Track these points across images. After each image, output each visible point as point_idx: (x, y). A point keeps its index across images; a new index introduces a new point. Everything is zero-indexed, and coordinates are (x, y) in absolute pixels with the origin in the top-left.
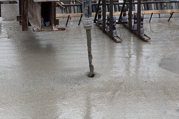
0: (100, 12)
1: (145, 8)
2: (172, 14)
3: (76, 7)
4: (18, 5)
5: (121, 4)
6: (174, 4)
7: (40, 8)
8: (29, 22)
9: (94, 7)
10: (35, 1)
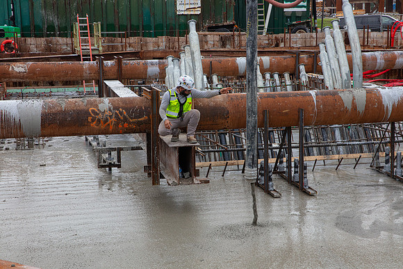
3: (217, 154)
4: (145, 151)
5: (276, 148)
6: (340, 148)
9: (240, 152)
10: (170, 145)
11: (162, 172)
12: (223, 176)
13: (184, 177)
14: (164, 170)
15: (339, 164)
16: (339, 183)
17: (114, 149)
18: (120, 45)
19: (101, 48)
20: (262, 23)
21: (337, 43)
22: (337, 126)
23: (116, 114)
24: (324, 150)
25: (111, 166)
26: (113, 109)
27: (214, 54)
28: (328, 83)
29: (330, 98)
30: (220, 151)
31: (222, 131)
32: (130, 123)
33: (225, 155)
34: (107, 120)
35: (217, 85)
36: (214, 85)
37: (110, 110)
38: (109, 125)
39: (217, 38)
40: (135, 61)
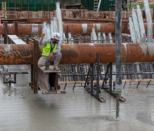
3: (70, 77)
4: (30, 75)
5: (103, 75)
6: (140, 76)
7: (48, 77)
9: (83, 77)
10: (44, 72)
11: (39, 86)
12: (73, 89)
13: (51, 89)
14: (40, 85)
15: (139, 85)
16: (138, 95)
17: (12, 73)
18: (16, 15)
19: (6, 17)
20: (97, 5)
21: (138, 17)
22: (138, 63)
23: (14, 53)
24: (130, 76)
25: (10, 82)
26: (13, 51)
27: (69, 21)
28: (133, 39)
29: (134, 47)
30: (72, 76)
31: (73, 65)
32: (22, 59)
33: (74, 78)
34: (9, 57)
35: (71, 39)
36: (69, 39)
37: (11, 51)
38: (10, 59)
39: (71, 13)
40: (25, 24)
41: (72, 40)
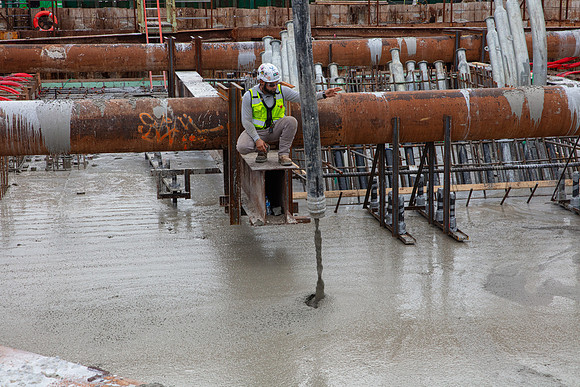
0: (375, 188)
1: (458, 180)
2: (508, 191)
3: (329, 179)
4: (222, 175)
5: (414, 172)
6: (511, 173)
7: (263, 181)
8: (242, 208)
9: (363, 178)
10: (253, 168)
11: (243, 206)
12: (336, 212)
13: (273, 214)
14: (247, 202)
15: (506, 196)
17: (180, 172)
18: (203, 19)
19: (175, 24)
21: (511, 18)
22: (506, 140)
23: (178, 121)
25: (176, 195)
26: (174, 115)
27: (339, 33)
28: (498, 77)
29: (491, 100)
31: (337, 147)
32: (198, 135)
33: (342, 181)
34: (165, 130)
35: (336, 80)
36: (333, 79)
37: (169, 116)
38: (168, 137)
39: (345, 10)
40: (220, 44)
41: (340, 81)
